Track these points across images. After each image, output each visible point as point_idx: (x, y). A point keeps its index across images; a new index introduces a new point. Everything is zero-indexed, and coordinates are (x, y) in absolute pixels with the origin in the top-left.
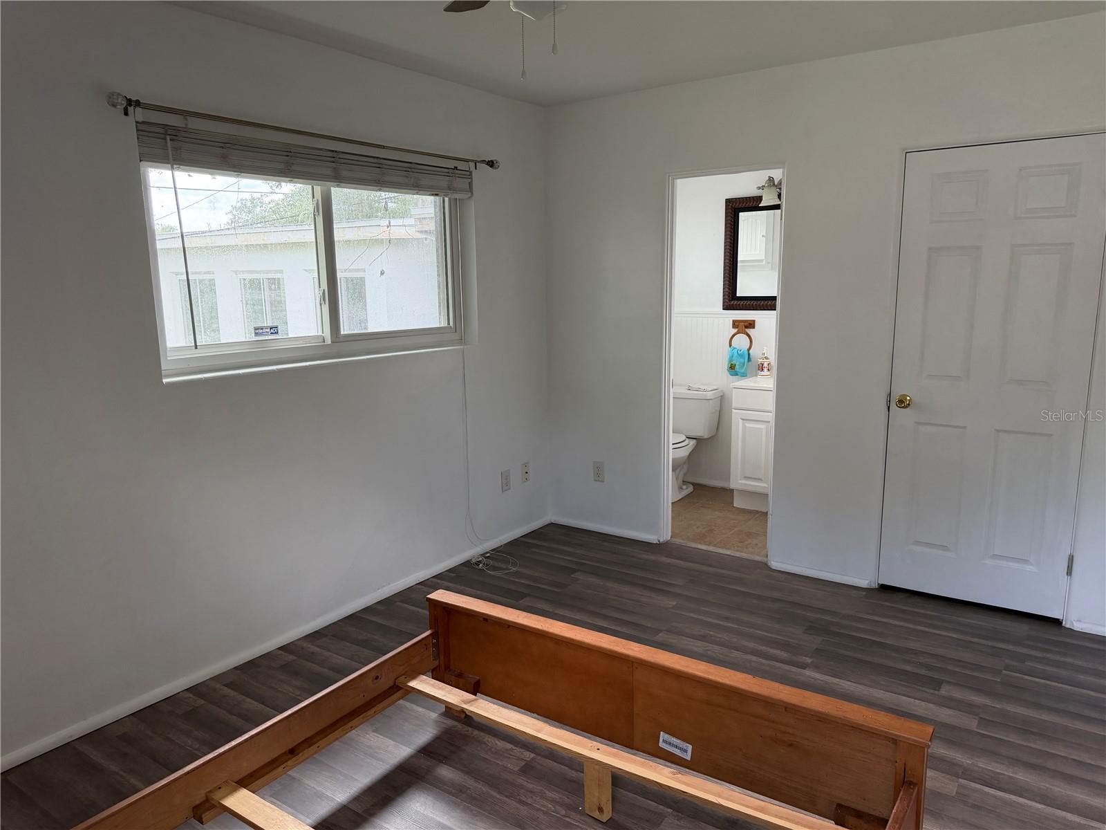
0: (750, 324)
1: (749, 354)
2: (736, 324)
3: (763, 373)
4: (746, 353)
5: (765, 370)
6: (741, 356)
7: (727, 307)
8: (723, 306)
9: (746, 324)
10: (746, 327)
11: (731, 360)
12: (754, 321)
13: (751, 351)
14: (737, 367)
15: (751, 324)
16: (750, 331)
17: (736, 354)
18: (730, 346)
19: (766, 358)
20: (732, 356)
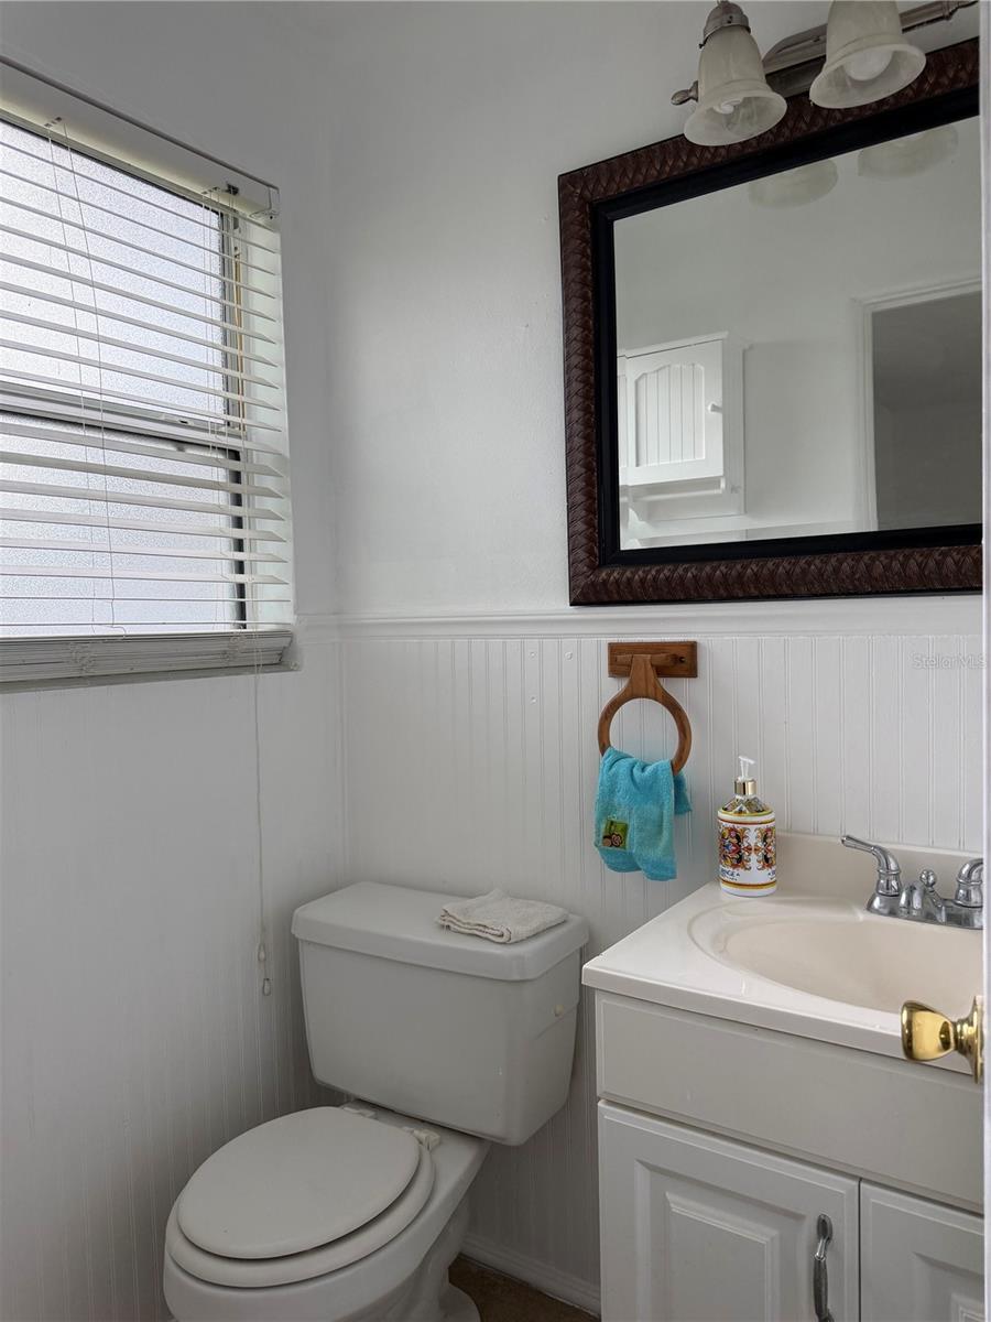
0: (678, 660)
1: (679, 784)
2: (622, 659)
3: (742, 875)
4: (667, 778)
5: (754, 860)
6: (645, 789)
7: (586, 594)
8: (572, 589)
9: (660, 658)
10: (662, 671)
11: (606, 806)
12: (693, 646)
13: (686, 771)
14: (633, 837)
15: (681, 660)
16: (677, 688)
17: (624, 782)
18: (604, 744)
19: (755, 807)
20: (612, 791)
